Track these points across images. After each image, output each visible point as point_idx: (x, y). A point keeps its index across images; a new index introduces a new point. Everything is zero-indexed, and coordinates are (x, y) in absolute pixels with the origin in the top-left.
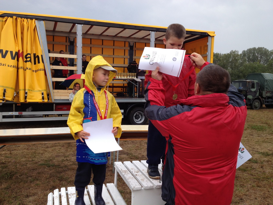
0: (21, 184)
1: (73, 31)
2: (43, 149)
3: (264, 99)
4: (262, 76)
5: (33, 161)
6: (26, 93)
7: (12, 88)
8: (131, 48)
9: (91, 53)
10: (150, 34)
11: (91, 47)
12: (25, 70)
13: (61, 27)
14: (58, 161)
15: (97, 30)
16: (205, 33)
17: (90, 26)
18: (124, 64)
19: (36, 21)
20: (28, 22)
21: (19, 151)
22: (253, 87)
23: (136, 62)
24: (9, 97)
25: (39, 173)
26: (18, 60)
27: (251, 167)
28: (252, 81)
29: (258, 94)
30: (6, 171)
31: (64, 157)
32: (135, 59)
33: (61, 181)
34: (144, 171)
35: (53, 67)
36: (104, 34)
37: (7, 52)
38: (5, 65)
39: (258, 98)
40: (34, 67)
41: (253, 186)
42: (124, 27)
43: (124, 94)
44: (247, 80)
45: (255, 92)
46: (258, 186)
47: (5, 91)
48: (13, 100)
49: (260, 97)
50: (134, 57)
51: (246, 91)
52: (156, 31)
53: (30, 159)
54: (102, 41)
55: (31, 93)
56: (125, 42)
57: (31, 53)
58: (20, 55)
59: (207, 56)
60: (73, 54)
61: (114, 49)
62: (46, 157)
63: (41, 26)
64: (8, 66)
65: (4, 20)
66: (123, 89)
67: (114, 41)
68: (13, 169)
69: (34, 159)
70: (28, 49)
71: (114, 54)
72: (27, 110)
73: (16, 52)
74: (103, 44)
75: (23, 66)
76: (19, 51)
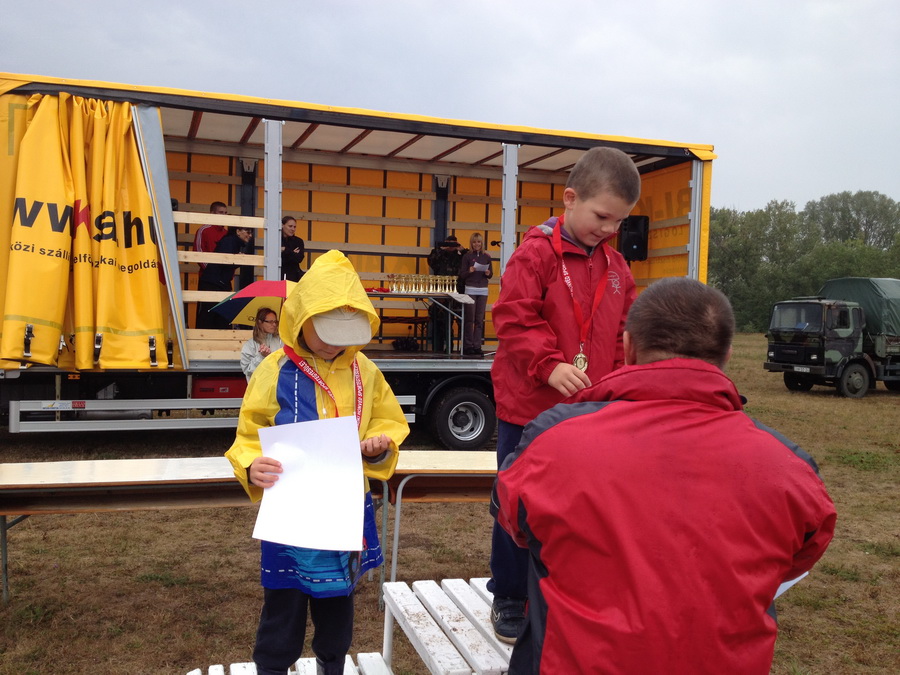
0: (78, 642)
1: (252, 139)
2: (151, 524)
3: (879, 364)
4: (873, 287)
5: (118, 564)
6: (98, 340)
7: (52, 324)
8: (442, 194)
9: (310, 210)
10: (501, 152)
11: (310, 192)
12: (95, 265)
13: (213, 127)
14: (202, 568)
15: (328, 138)
16: (683, 149)
17: (307, 125)
18: (418, 245)
19: (132, 108)
20: (107, 112)
21: (72, 532)
22: (844, 323)
23: (455, 239)
24: (44, 354)
25: (137, 608)
26: (73, 233)
27: (838, 596)
28: (841, 302)
29: (859, 348)
30: (29, 598)
31: (221, 555)
32: (453, 230)
33: (209, 634)
34: (481, 617)
35: (186, 257)
36: (353, 150)
37: (37, 206)
38: (30, 249)
39: (860, 361)
40: (125, 257)
41: (844, 662)
42: (419, 129)
43: (419, 342)
44: (823, 301)
45: (851, 340)
46: (860, 661)
47: (30, 332)
48: (57, 360)
49: (866, 356)
50: (450, 225)
51: (820, 337)
52: (522, 144)
53: (110, 560)
54: (346, 170)
55: (114, 340)
56: (421, 175)
57: (117, 211)
58: (81, 218)
59: (688, 225)
60: (253, 215)
61: (384, 198)
62: (160, 552)
63: (150, 126)
64: (42, 251)
65: (31, 102)
66: (413, 325)
67: (385, 172)
68: (54, 590)
69: (121, 559)
70: (106, 199)
71: (384, 215)
72: (101, 394)
73: (67, 207)
74: (348, 183)
75: (88, 252)
76: (76, 204)
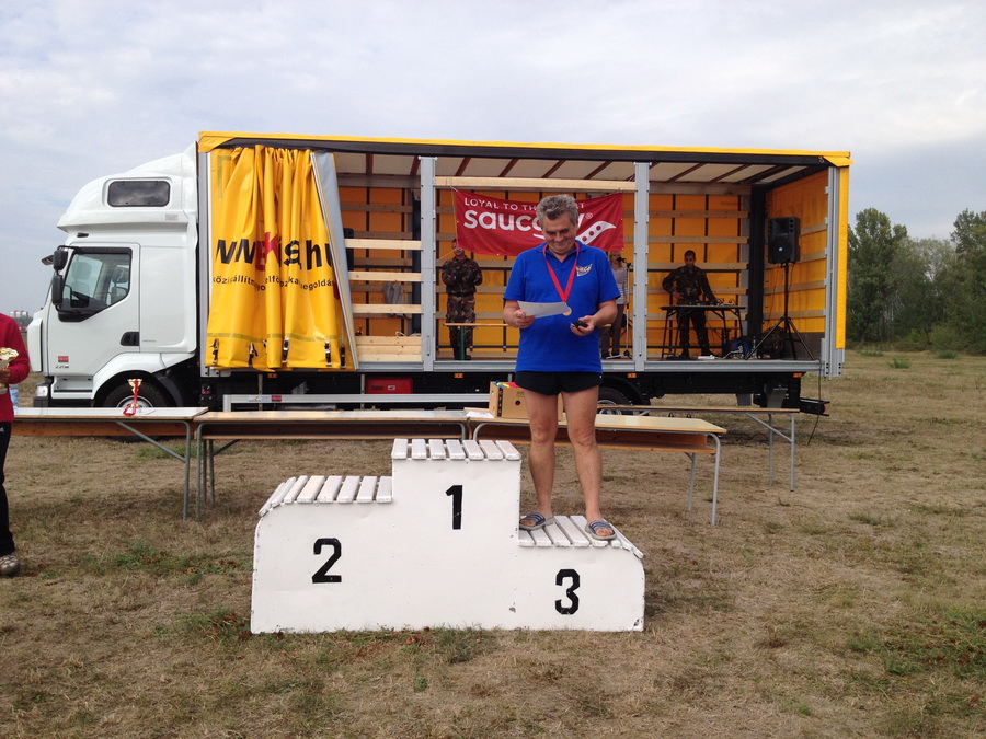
6: (286, 344)
16: (816, 157)
17: (460, 159)
19: (312, 154)
20: (293, 159)
35: (355, 276)
42: (558, 156)
52: (654, 162)
55: (298, 344)
57: (301, 240)
58: (270, 247)
59: (825, 230)
70: (293, 231)
72: (294, 390)
75: (276, 274)
76: (267, 235)
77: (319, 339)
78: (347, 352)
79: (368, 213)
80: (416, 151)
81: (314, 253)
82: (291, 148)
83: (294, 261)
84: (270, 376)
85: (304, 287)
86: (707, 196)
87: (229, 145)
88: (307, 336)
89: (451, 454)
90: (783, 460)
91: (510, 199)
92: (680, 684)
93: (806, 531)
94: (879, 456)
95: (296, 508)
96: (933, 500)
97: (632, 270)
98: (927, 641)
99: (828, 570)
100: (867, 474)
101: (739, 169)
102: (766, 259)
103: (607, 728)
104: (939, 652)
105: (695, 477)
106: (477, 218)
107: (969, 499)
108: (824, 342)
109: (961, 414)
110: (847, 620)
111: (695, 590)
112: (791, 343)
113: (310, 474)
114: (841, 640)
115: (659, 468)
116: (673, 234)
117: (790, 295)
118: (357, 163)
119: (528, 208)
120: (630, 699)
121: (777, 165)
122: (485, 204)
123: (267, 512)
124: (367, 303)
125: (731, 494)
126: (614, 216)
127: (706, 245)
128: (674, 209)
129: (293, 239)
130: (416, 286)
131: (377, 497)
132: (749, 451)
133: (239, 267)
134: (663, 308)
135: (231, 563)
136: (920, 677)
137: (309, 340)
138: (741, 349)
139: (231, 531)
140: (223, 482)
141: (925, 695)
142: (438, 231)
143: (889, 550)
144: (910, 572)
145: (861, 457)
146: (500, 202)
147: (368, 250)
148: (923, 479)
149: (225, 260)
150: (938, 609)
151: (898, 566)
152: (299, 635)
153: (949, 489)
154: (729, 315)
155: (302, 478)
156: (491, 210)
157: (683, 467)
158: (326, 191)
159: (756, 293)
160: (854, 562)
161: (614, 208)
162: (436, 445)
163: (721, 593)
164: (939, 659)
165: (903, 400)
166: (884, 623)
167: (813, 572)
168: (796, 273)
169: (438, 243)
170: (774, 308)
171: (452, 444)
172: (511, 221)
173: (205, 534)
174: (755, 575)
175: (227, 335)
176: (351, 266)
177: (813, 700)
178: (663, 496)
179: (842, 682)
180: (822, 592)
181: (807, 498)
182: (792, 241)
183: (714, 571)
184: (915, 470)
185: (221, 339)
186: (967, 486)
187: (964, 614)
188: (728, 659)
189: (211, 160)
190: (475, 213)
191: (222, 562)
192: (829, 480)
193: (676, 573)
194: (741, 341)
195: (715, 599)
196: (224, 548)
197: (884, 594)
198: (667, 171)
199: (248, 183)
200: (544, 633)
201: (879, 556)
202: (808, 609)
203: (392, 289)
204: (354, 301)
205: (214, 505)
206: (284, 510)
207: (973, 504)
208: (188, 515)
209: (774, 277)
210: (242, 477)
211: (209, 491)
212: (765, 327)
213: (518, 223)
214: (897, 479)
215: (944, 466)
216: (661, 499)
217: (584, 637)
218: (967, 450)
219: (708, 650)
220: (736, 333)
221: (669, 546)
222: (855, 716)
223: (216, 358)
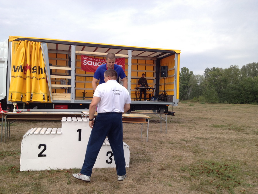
6: (32, 95)
10: (128, 52)
12: (32, 78)
16: (172, 51)
17: (82, 47)
19: (41, 43)
20: (36, 44)
35: (52, 77)
40: (38, 76)
42: (108, 47)
52: (132, 50)
55: (35, 95)
57: (37, 66)
58: (28, 68)
59: (174, 69)
70: (35, 64)
72: (34, 108)
75: (30, 75)
76: (27, 65)
77: (42, 94)
78: (49, 97)
79: (56, 60)
80: (70, 44)
81: (41, 70)
82: (35, 41)
83: (35, 72)
84: (27, 104)
85: (38, 79)
86: (146, 60)
87: (17, 40)
88: (38, 93)
89: (78, 120)
90: (164, 127)
91: (96, 57)
92: (139, 180)
93: (170, 143)
94: (187, 126)
95: (33, 135)
96: (200, 136)
97: (127, 78)
98: (200, 168)
99: (175, 152)
100: (184, 130)
101: (154, 53)
102: (160, 77)
103: (119, 191)
104: (203, 171)
105: (143, 131)
106: (87, 62)
107: (209, 136)
108: (174, 97)
109: (206, 116)
110: (180, 163)
111: (142, 157)
112: (165, 97)
113: (38, 127)
114: (178, 168)
115: (134, 129)
116: (137, 69)
117: (166, 86)
118: (54, 46)
119: (100, 60)
120: (126, 184)
121: (163, 53)
122: (89, 59)
123: (25, 137)
124: (56, 84)
125: (151, 135)
126: (122, 64)
127: (145, 72)
128: (138, 63)
129: (35, 66)
130: (70, 80)
131: (57, 132)
132: (156, 124)
133: (19, 73)
134: (135, 88)
135: (14, 153)
136: (199, 176)
137: (38, 94)
138: (154, 98)
139: (14, 145)
140: (12, 133)
141: (200, 181)
142: (76, 66)
143: (190, 147)
144: (195, 152)
145: (182, 126)
146: (93, 58)
147: (56, 70)
148: (197, 131)
149: (15, 71)
150: (202, 161)
151: (192, 151)
152: (34, 171)
153: (204, 133)
154: (151, 90)
155: (35, 128)
156: (91, 60)
157: (139, 128)
158: (45, 53)
159: (158, 85)
160: (181, 150)
161: (122, 62)
162: (74, 119)
163: (149, 158)
164: (203, 172)
165: (192, 113)
166: (189, 164)
167: (171, 152)
168: (167, 80)
169: (76, 69)
170: (162, 89)
171: (79, 119)
172: (96, 64)
173: (7, 146)
174: (157, 153)
175: (15, 92)
176: (51, 74)
177: (172, 183)
178: (134, 135)
179: (179, 178)
180: (174, 157)
181: (170, 135)
182: (166, 72)
183: (147, 153)
184: (195, 129)
185: (13, 93)
186: (208, 133)
187: (208, 162)
188: (151, 173)
189: (12, 43)
190: (86, 61)
191: (12, 153)
192: (175, 131)
193: (138, 153)
194: (153, 97)
195: (148, 159)
196: (13, 150)
197: (189, 157)
198: (136, 53)
199: (23, 50)
200: (103, 169)
201: (187, 149)
202: (170, 161)
203: (63, 81)
204: (52, 83)
205: (10, 139)
206: (30, 136)
207: (210, 137)
208: (2, 141)
209: (162, 81)
210: (18, 131)
211: (8, 135)
212: (160, 94)
213: (98, 64)
214: (191, 131)
215: (203, 128)
216: (134, 136)
217: (114, 169)
218: (208, 125)
219: (146, 172)
220: (153, 95)
221: (136, 147)
222: (183, 186)
223: (11, 98)
